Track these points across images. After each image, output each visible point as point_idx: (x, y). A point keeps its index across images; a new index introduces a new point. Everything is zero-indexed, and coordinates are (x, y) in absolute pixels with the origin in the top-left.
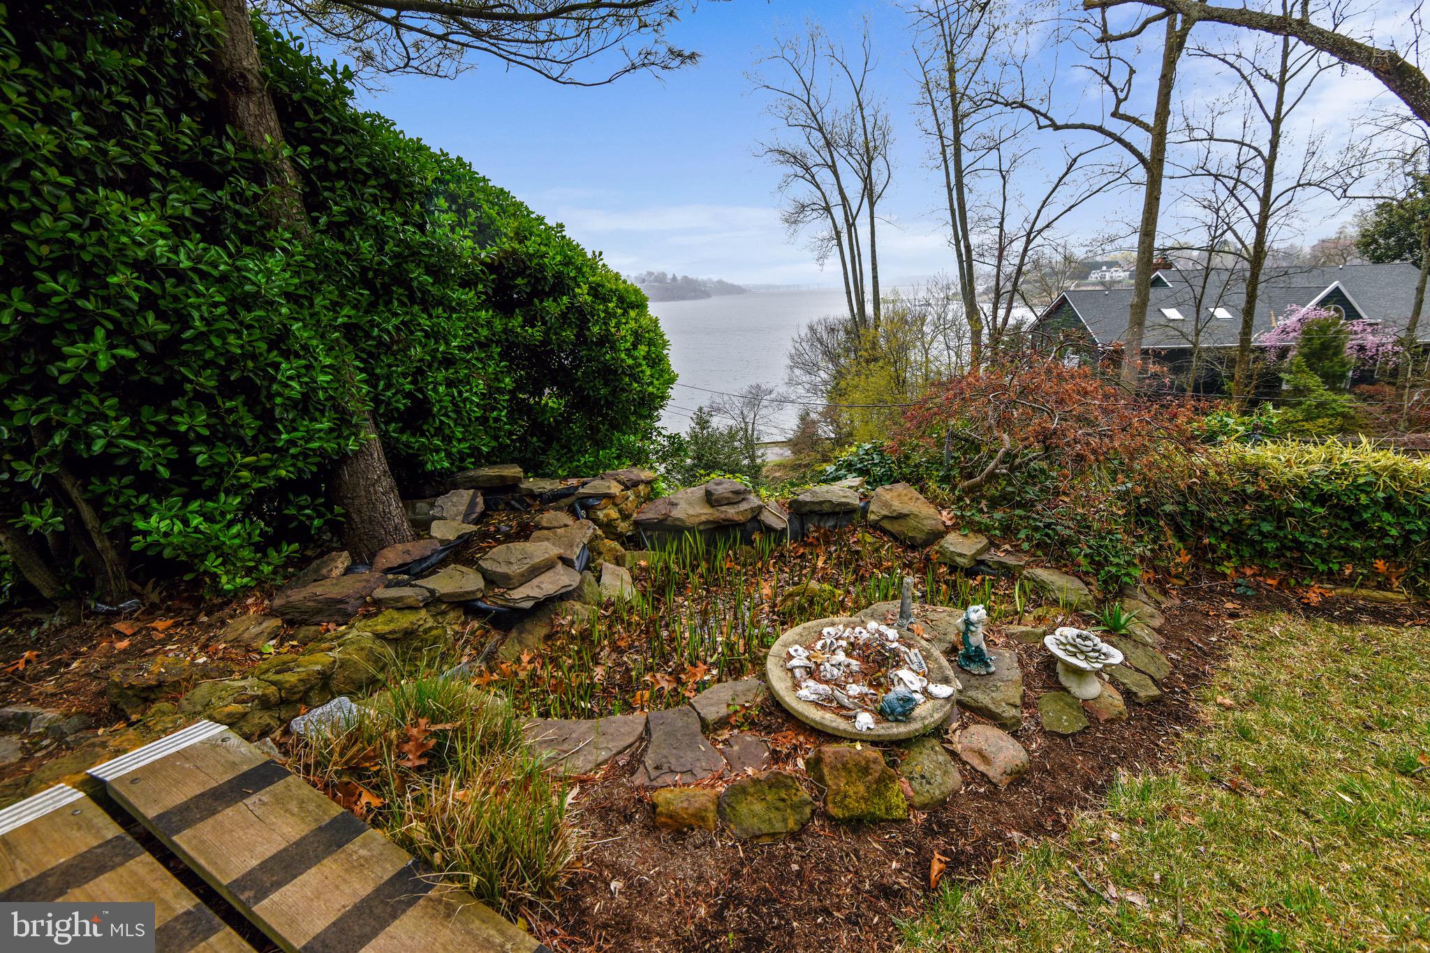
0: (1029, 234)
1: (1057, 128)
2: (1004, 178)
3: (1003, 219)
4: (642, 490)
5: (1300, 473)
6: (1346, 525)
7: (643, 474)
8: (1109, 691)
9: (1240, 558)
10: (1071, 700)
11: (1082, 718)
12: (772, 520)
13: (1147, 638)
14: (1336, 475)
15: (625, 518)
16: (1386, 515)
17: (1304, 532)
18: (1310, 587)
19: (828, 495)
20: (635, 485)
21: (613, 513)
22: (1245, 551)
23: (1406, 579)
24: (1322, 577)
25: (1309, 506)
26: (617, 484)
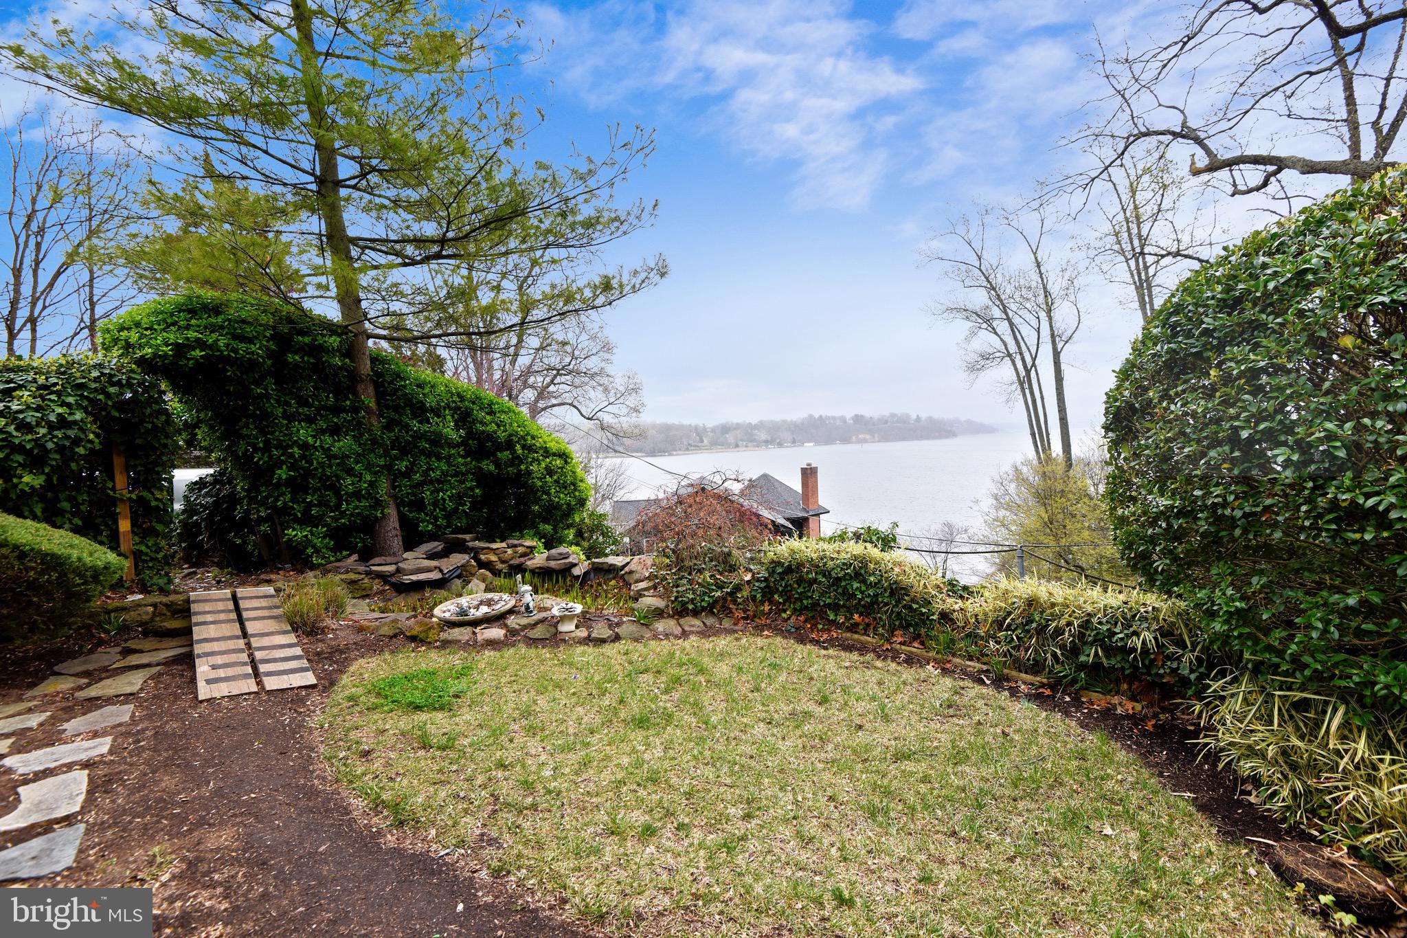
4: (521, 550)
5: (814, 556)
6: (840, 590)
7: (528, 543)
8: (583, 633)
9: (795, 609)
10: (553, 630)
11: (548, 636)
12: (576, 571)
13: (661, 629)
14: (832, 559)
15: (503, 562)
16: (856, 585)
17: (823, 594)
18: (829, 631)
19: (612, 560)
20: (515, 546)
21: (493, 558)
22: (798, 605)
23: (875, 629)
24: (838, 626)
25: (820, 578)
26: (504, 545)
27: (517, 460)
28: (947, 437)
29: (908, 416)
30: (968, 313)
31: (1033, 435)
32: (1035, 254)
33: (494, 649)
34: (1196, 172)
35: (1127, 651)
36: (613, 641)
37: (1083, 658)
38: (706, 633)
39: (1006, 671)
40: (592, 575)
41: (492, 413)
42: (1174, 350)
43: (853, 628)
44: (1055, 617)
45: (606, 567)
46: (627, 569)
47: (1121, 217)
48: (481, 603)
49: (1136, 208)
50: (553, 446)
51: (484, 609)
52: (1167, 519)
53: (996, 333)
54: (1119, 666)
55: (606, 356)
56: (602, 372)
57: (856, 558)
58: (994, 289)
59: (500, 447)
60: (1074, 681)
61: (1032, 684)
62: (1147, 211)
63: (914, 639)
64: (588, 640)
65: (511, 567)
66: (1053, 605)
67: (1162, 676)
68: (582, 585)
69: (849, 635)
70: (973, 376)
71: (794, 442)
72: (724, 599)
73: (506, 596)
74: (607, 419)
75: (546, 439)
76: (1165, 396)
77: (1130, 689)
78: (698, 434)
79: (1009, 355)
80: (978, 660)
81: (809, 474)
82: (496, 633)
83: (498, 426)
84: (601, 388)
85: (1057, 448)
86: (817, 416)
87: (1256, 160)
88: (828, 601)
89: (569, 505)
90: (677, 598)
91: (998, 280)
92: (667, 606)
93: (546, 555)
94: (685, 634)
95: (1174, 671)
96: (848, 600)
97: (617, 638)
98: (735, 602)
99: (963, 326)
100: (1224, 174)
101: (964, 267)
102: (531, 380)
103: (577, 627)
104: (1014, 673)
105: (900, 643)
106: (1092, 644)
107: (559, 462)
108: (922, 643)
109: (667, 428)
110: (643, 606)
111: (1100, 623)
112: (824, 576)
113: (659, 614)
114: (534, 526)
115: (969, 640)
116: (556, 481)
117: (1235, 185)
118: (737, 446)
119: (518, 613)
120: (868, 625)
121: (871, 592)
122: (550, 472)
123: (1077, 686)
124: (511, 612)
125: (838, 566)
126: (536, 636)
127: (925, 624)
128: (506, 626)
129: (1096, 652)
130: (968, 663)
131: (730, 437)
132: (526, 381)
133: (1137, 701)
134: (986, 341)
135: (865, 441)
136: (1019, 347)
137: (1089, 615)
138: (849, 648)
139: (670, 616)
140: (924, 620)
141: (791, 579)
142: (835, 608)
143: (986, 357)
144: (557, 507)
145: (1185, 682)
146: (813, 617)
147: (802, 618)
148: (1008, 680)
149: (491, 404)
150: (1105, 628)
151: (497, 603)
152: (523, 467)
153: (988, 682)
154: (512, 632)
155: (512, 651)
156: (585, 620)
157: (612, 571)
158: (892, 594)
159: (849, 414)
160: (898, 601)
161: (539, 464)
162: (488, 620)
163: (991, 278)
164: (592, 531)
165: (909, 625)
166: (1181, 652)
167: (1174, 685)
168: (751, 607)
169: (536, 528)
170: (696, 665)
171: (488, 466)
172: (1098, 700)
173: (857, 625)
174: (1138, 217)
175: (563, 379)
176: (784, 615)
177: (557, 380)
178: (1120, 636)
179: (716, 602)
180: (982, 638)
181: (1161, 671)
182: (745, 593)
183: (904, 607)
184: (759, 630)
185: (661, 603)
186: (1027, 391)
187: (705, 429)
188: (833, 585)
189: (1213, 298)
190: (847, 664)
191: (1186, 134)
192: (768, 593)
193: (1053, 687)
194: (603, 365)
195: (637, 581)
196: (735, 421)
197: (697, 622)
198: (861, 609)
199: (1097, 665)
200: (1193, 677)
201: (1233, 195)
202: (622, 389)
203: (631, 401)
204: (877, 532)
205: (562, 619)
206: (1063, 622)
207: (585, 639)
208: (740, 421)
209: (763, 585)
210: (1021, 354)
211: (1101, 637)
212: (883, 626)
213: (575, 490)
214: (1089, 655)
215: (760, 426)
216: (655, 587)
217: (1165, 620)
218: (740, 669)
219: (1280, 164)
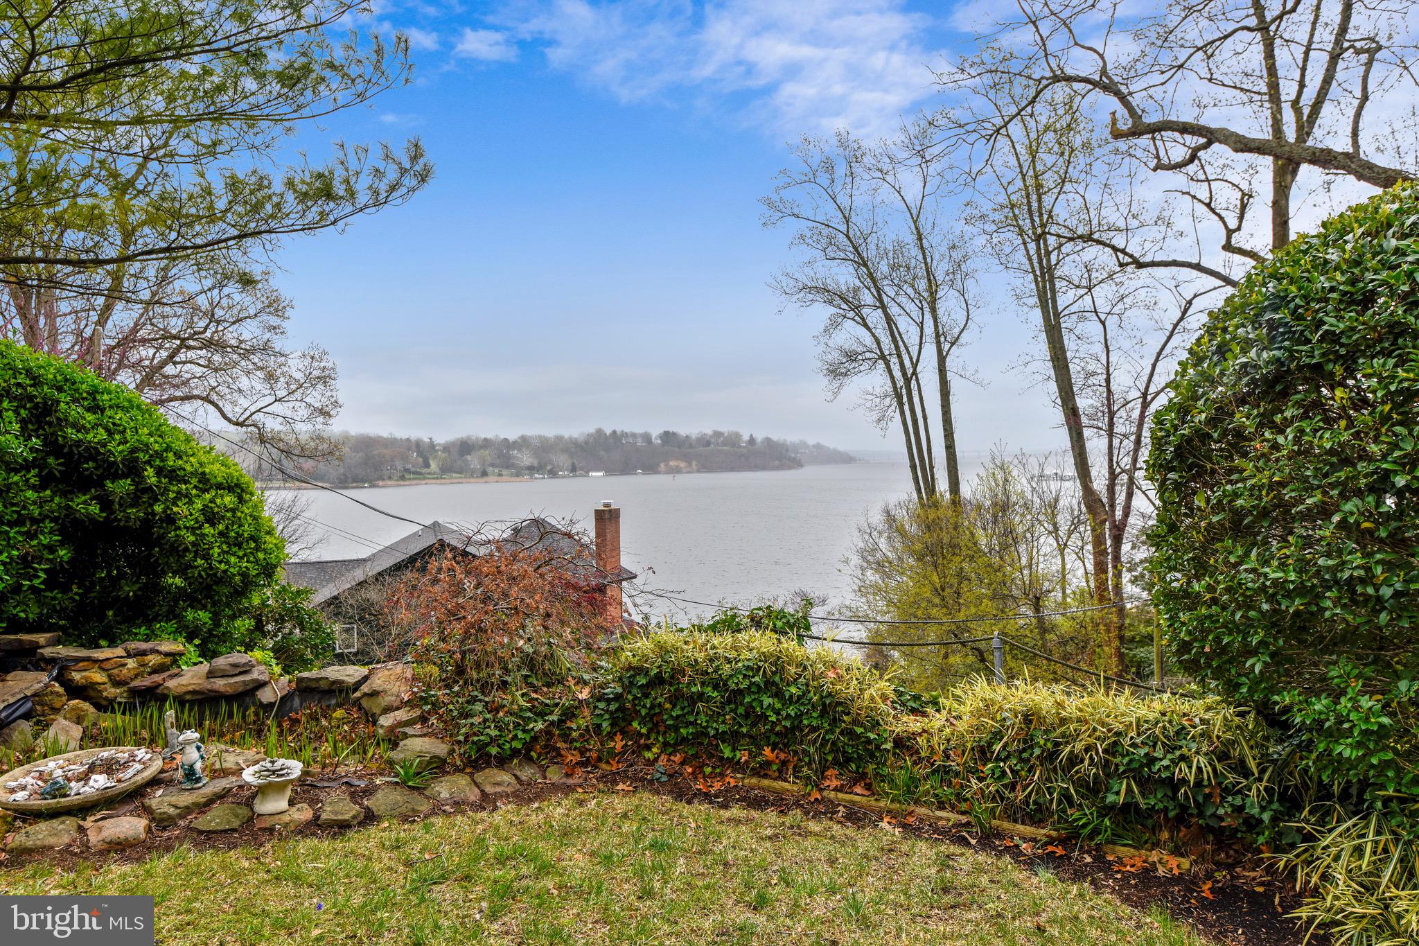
0: (1145, 395)
1: (1140, 265)
2: (1103, 323)
3: (1108, 374)
4: (153, 660)
5: (700, 656)
6: (741, 710)
7: (167, 646)
8: (303, 814)
9: (665, 744)
10: (244, 811)
11: (236, 823)
12: (266, 696)
13: (445, 794)
14: (728, 661)
15: (117, 683)
16: (767, 701)
17: (712, 717)
18: (722, 775)
19: (336, 672)
20: (143, 653)
21: (98, 677)
22: (671, 737)
23: (797, 770)
24: (736, 765)
25: (709, 690)
26: (119, 651)
27: (143, 494)
28: (790, 468)
29: (738, 436)
30: (830, 295)
31: (913, 467)
32: (915, 222)
33: (128, 859)
34: (1117, 135)
35: (1173, 785)
36: (361, 824)
37: (1111, 798)
38: (524, 795)
39: (995, 822)
40: (297, 702)
41: (96, 409)
42: (1278, 360)
43: (761, 770)
44: (1069, 738)
45: (323, 685)
46: (365, 688)
47: (1019, 183)
48: (92, 769)
49: (1036, 177)
50: (216, 471)
51: (100, 781)
52: (1271, 599)
53: (866, 325)
54: (1161, 806)
55: (274, 321)
56: (266, 348)
57: (765, 657)
58: (865, 265)
59: (112, 471)
60: (1096, 832)
61: (1034, 840)
62: (1049, 180)
63: (856, 782)
64: (315, 827)
65: (134, 692)
66: (1063, 721)
67: (1221, 819)
68: (279, 717)
69: (754, 781)
70: (836, 384)
71: (573, 469)
72: (548, 732)
73: (141, 753)
74: (272, 425)
75: (204, 459)
76: (1266, 421)
77: (1172, 838)
78: (420, 454)
79: (883, 357)
80: (953, 807)
81: (607, 519)
82: (129, 825)
83: (110, 433)
84: (260, 374)
85: (942, 485)
86: (608, 431)
87: (1185, 129)
88: (722, 728)
89: (244, 575)
90: (467, 736)
91: (870, 253)
92: (451, 752)
93: (205, 667)
94: (487, 801)
95: (1240, 809)
96: (754, 725)
97: (369, 818)
98: (566, 736)
99: (822, 312)
100: (1144, 141)
101: (825, 231)
102: (134, 356)
103: (291, 803)
104: (1007, 825)
105: (836, 789)
106: (1120, 777)
107: (229, 500)
108: (868, 787)
109: (367, 444)
110: (409, 756)
111: (1134, 745)
112: (715, 687)
113: (438, 766)
114: (173, 615)
115: (937, 778)
116: (221, 534)
117: (1158, 157)
118: (484, 474)
119: (169, 783)
120: (784, 763)
121: (792, 711)
122: (211, 517)
123: (1099, 839)
124: (154, 782)
125: (738, 671)
126: (213, 826)
127: (872, 756)
128: (148, 810)
129: (1128, 785)
130: (939, 813)
131: (474, 461)
132: (123, 356)
133: (1182, 855)
134: (851, 334)
135: (678, 471)
136: (897, 347)
137: (1118, 734)
138: (758, 803)
139: (458, 770)
140: (872, 751)
141: (660, 696)
142: (733, 738)
143: (851, 356)
144: (223, 579)
145: (1253, 824)
146: (696, 756)
147: (677, 758)
148: (999, 835)
149: (94, 393)
150: (1142, 752)
151: (125, 765)
152: (158, 508)
153: (973, 842)
154: (162, 822)
155: (167, 859)
156: (305, 789)
157: (338, 691)
158: (823, 713)
159: (655, 432)
160: (835, 722)
161: (191, 502)
162: (110, 803)
163: (862, 248)
164: (280, 620)
165: (848, 760)
166: (1245, 782)
167: (1236, 830)
168: (594, 744)
169: (179, 618)
170: (530, 859)
171: (86, 506)
172: (1129, 857)
173: (768, 763)
174: (1039, 186)
175: (191, 355)
176: (649, 755)
177: (181, 357)
178: (1166, 762)
179: (535, 739)
180: (957, 774)
181: (1221, 811)
182: (583, 721)
183: (842, 733)
184: (611, 780)
185: (441, 749)
186: (906, 407)
187: (432, 445)
188: (729, 702)
189: (1332, 289)
190: (769, 832)
191: (1107, 86)
192: (621, 719)
193: (1063, 841)
194: (267, 335)
195: (388, 710)
196: (483, 436)
197: (505, 777)
198: (773, 738)
199: (1128, 808)
200: (1266, 817)
201: (1155, 170)
202: (299, 376)
203: (316, 397)
204: (781, 614)
205: (262, 791)
206: (1079, 746)
207: (308, 824)
208: (490, 435)
209: (613, 707)
210: (899, 356)
211: (1135, 765)
212: (809, 764)
213: (257, 549)
214: (1118, 793)
215: (523, 443)
216: (423, 719)
217: (1218, 737)
218: (608, 858)
219: (1211, 136)
